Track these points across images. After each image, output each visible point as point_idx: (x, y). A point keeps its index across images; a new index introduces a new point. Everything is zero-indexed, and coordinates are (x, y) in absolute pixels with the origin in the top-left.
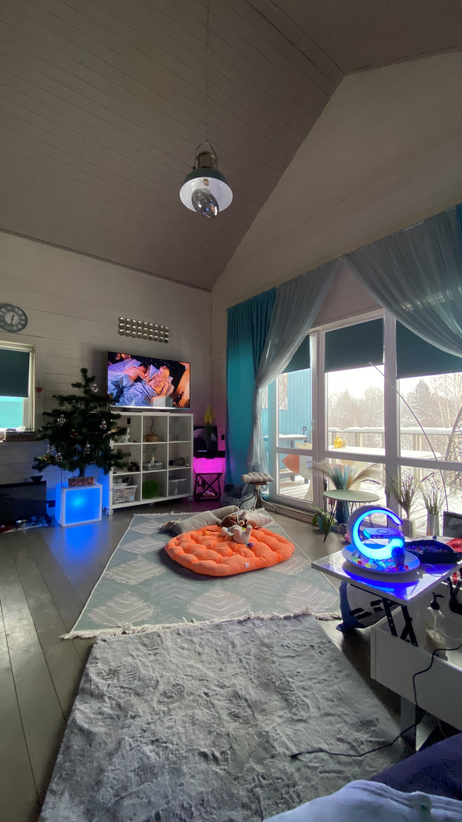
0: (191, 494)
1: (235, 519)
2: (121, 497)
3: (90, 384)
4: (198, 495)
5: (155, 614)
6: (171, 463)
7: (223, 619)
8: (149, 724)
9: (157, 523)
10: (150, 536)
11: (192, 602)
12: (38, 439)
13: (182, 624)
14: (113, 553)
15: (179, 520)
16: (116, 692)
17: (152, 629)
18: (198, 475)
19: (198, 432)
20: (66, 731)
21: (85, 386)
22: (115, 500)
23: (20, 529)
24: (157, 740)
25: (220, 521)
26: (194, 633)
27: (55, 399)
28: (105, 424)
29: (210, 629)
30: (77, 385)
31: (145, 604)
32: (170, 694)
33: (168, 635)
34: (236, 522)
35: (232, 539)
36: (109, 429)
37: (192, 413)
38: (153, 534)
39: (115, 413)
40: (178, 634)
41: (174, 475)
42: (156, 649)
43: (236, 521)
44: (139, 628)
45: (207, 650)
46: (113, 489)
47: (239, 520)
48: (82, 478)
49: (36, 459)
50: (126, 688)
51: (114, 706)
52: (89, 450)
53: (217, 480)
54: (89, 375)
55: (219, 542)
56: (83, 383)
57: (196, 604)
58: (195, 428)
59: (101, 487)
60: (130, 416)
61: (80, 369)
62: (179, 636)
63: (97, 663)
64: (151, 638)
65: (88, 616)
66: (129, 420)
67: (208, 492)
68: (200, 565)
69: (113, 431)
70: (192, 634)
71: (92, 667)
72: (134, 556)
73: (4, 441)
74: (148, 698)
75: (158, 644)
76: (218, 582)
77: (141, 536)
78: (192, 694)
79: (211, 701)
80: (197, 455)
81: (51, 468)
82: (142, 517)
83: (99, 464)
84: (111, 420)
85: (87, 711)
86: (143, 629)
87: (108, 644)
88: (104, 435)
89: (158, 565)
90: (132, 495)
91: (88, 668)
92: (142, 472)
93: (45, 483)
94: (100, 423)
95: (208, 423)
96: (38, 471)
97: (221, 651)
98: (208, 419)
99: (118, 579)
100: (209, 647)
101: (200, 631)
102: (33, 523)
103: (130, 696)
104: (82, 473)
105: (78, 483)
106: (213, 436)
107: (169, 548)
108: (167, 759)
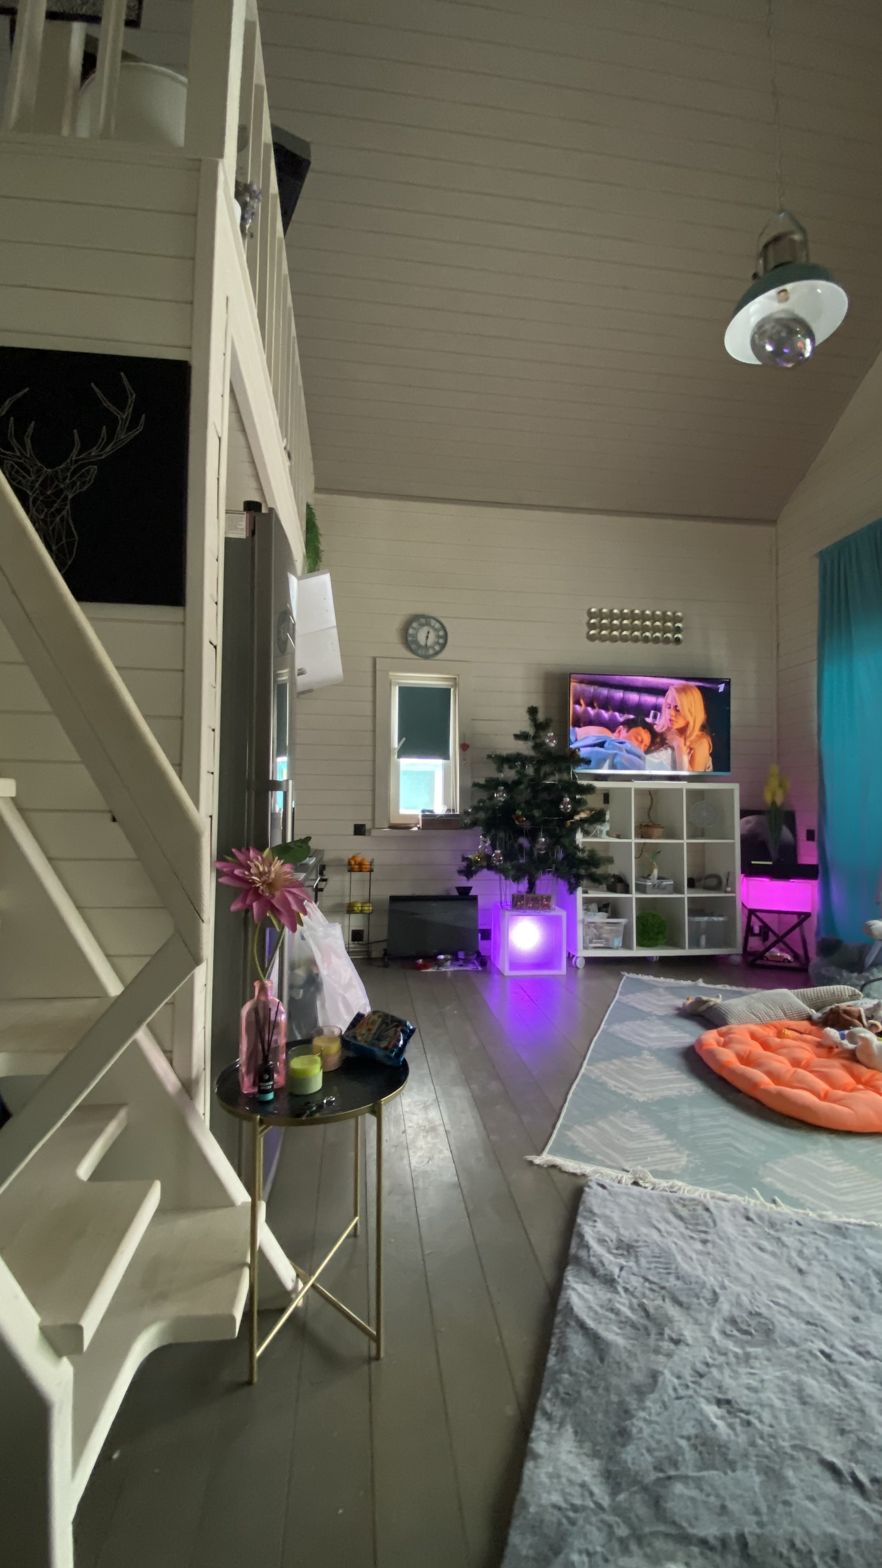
0: (739, 950)
1: (857, 1015)
2: (599, 937)
3: (542, 734)
4: (752, 954)
5: (691, 1166)
6: (692, 884)
7: (848, 1217)
8: (707, 1365)
9: (671, 997)
10: (660, 1018)
11: (768, 1164)
12: (466, 827)
13: (752, 1201)
14: (595, 1035)
15: (718, 997)
16: (635, 1282)
17: (689, 1191)
18: (752, 912)
19: (748, 822)
20: (558, 1319)
21: (534, 737)
22: (588, 941)
23: (443, 969)
24: (728, 1402)
25: (816, 1015)
26: (781, 1225)
27: (490, 761)
28: (569, 803)
29: (821, 1229)
30: (522, 736)
31: (668, 1142)
32: (745, 1327)
33: (726, 1212)
34: (857, 1022)
35: (852, 1056)
36: (575, 812)
37: (738, 782)
38: (666, 1016)
39: (585, 783)
40: (748, 1218)
41: (698, 908)
42: (705, 1232)
43: (860, 1019)
44: (664, 1184)
45: (817, 1268)
46: (583, 921)
47: (868, 1018)
48: (531, 895)
49: (465, 859)
50: (655, 1283)
51: (636, 1307)
52: (543, 847)
53: (797, 929)
54: (541, 717)
55: (819, 1056)
56: (531, 731)
57: (779, 1170)
58: (744, 813)
59: (563, 914)
60: (608, 789)
61: (526, 709)
62: (750, 1223)
63: (595, 1221)
64: (691, 1208)
65: (566, 1135)
66: (606, 797)
67: (777, 952)
68: (780, 1095)
69: (583, 815)
70: (778, 1227)
71: (587, 1225)
72: (637, 1051)
73: (419, 828)
74: (702, 1317)
75: (706, 1224)
76: (825, 1139)
77: (642, 1015)
78: (793, 1343)
79: (838, 1373)
80: (749, 871)
81: (485, 873)
82: (638, 980)
83: (558, 873)
84: (578, 797)
85: (590, 1297)
86: (672, 1187)
87: (610, 1194)
88: (568, 823)
89: (684, 1076)
90: (617, 937)
91: (580, 1225)
92: (634, 895)
93: (475, 898)
94: (560, 800)
95: (774, 803)
96: (465, 878)
97: (853, 1281)
98: (774, 795)
99: (611, 1083)
100: (823, 1265)
101: (795, 1226)
102: (461, 962)
103: (664, 1300)
104: (532, 887)
105: (527, 903)
106: (786, 832)
107: (704, 1048)
108: (753, 1444)
